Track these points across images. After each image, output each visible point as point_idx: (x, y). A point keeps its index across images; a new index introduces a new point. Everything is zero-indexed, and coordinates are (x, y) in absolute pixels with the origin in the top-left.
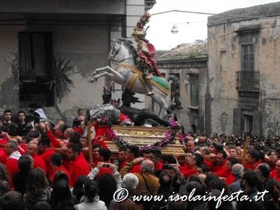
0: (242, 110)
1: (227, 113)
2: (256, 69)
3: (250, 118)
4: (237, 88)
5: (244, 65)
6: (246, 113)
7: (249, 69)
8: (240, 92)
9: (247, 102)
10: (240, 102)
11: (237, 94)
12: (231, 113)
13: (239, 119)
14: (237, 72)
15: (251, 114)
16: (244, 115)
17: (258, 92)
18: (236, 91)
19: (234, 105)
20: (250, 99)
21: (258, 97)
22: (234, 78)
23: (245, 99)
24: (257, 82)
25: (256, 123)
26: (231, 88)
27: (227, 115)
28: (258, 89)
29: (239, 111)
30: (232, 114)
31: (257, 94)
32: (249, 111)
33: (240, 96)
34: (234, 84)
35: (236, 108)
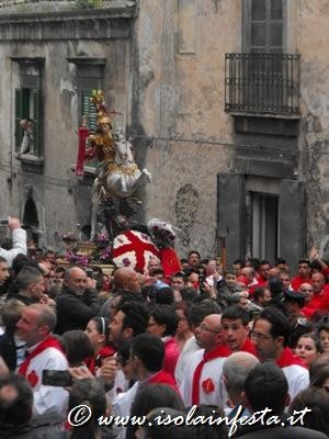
0: (246, 176)
1: (195, 186)
2: (290, 46)
3: (270, 204)
4: (229, 108)
5: (252, 34)
6: (258, 187)
7: (268, 48)
8: (237, 120)
9: (262, 151)
10: (239, 150)
11: (229, 127)
12: (208, 188)
13: (236, 206)
14: (230, 56)
15: (273, 189)
16: (252, 194)
17: (297, 121)
18: (225, 117)
19: (220, 161)
20: (270, 143)
21: (294, 137)
22: (220, 75)
23: (255, 142)
24: (294, 90)
25: (287, 217)
26: (210, 107)
27: (196, 194)
28: (298, 111)
29: (236, 182)
30: (214, 189)
31: (290, 127)
32: (267, 179)
33: (237, 131)
34: (220, 94)
35: (227, 170)
